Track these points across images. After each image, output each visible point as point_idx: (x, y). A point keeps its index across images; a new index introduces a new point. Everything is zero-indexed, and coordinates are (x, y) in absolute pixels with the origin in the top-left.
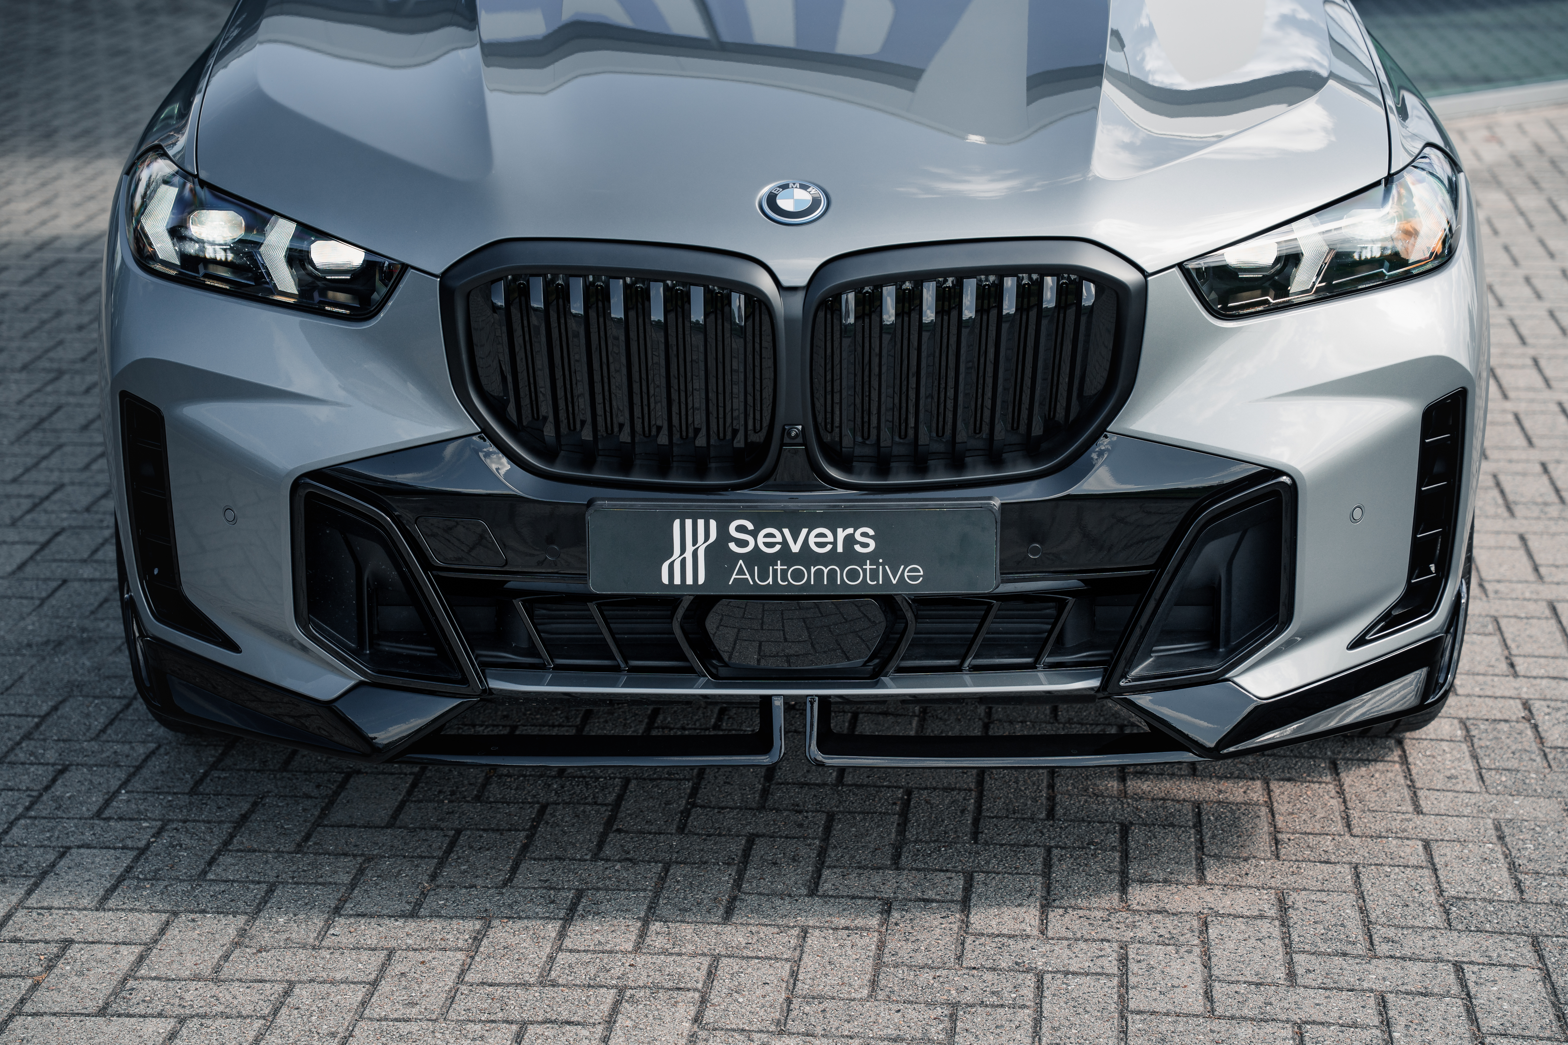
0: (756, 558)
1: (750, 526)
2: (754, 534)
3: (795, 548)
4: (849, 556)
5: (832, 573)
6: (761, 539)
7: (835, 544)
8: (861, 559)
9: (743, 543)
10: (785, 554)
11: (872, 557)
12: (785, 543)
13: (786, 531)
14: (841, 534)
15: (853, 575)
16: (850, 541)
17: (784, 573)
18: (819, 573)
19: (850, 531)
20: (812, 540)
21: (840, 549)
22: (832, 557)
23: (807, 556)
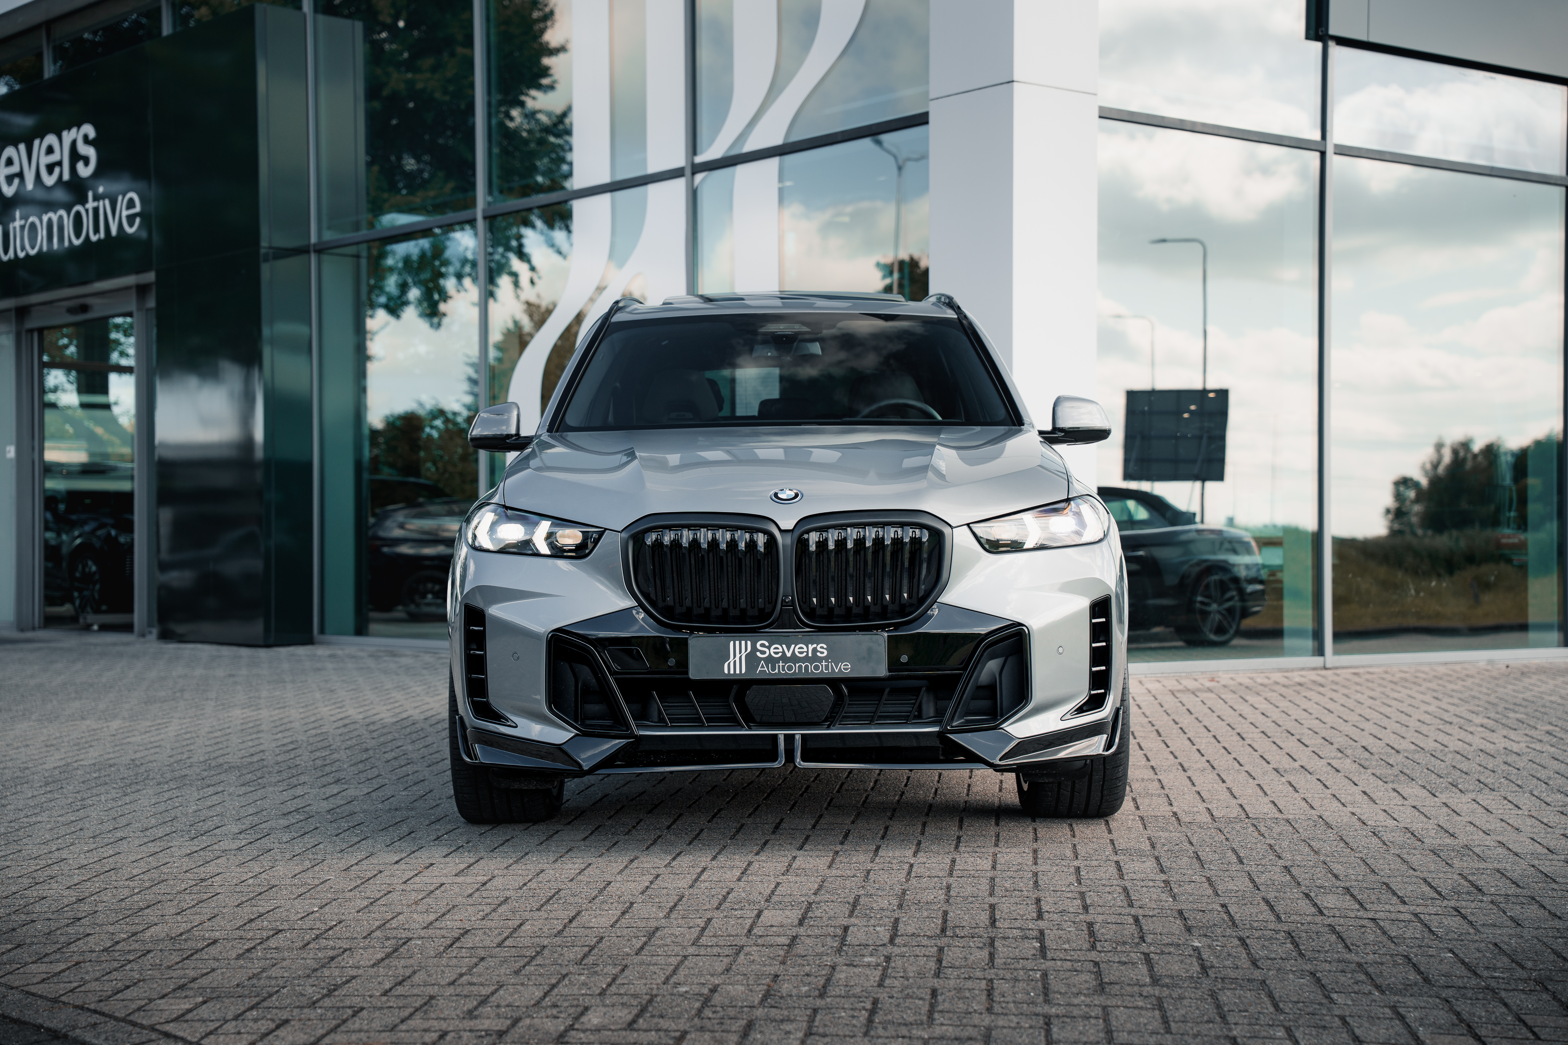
0: (770, 660)
1: (767, 644)
2: (769, 647)
3: (789, 654)
4: (815, 658)
5: (807, 667)
6: (772, 650)
7: (807, 652)
8: (820, 660)
9: (763, 653)
10: (784, 658)
11: (826, 659)
12: (783, 652)
13: (784, 646)
14: (811, 647)
15: (816, 668)
16: (815, 650)
17: (783, 667)
18: (800, 667)
19: (815, 645)
20: (797, 651)
21: (810, 655)
22: (806, 659)
23: (794, 659)
